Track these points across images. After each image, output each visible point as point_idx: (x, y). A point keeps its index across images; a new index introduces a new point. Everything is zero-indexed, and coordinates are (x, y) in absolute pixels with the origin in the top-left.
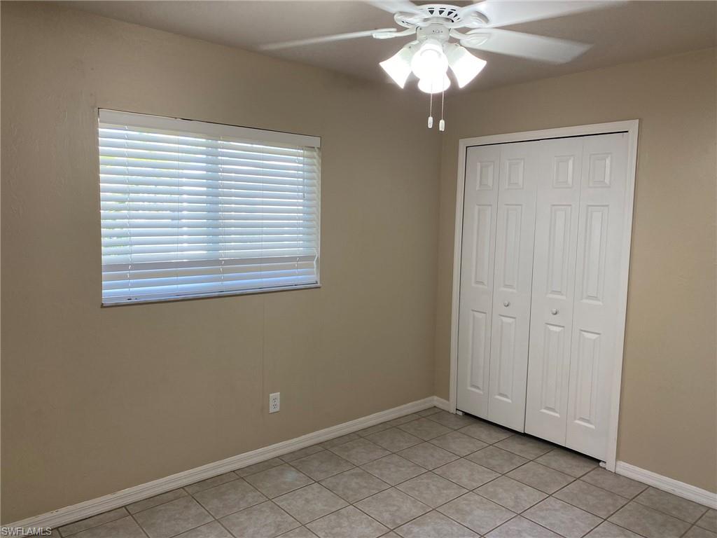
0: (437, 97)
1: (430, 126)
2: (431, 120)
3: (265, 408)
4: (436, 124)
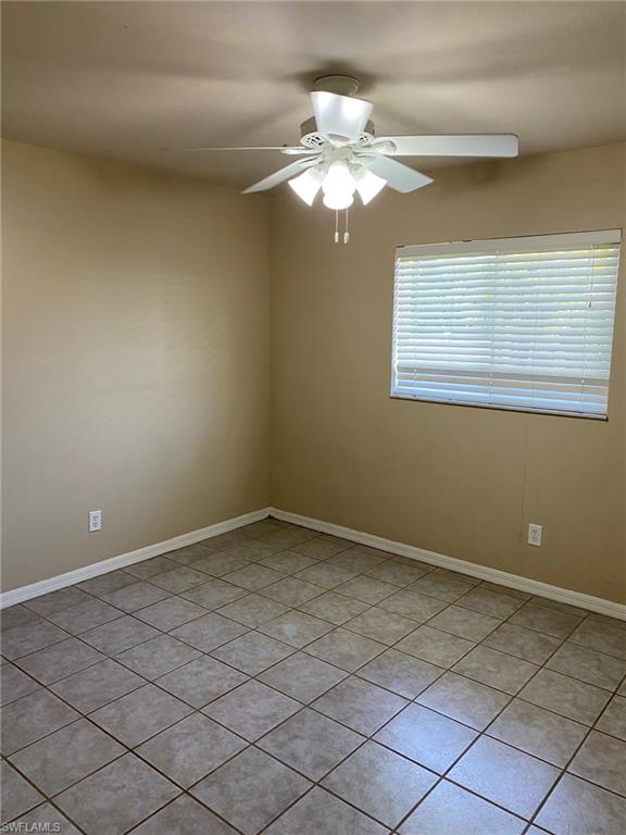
0: (342, 213)
1: (337, 241)
2: (337, 234)
3: (523, 535)
4: (341, 237)
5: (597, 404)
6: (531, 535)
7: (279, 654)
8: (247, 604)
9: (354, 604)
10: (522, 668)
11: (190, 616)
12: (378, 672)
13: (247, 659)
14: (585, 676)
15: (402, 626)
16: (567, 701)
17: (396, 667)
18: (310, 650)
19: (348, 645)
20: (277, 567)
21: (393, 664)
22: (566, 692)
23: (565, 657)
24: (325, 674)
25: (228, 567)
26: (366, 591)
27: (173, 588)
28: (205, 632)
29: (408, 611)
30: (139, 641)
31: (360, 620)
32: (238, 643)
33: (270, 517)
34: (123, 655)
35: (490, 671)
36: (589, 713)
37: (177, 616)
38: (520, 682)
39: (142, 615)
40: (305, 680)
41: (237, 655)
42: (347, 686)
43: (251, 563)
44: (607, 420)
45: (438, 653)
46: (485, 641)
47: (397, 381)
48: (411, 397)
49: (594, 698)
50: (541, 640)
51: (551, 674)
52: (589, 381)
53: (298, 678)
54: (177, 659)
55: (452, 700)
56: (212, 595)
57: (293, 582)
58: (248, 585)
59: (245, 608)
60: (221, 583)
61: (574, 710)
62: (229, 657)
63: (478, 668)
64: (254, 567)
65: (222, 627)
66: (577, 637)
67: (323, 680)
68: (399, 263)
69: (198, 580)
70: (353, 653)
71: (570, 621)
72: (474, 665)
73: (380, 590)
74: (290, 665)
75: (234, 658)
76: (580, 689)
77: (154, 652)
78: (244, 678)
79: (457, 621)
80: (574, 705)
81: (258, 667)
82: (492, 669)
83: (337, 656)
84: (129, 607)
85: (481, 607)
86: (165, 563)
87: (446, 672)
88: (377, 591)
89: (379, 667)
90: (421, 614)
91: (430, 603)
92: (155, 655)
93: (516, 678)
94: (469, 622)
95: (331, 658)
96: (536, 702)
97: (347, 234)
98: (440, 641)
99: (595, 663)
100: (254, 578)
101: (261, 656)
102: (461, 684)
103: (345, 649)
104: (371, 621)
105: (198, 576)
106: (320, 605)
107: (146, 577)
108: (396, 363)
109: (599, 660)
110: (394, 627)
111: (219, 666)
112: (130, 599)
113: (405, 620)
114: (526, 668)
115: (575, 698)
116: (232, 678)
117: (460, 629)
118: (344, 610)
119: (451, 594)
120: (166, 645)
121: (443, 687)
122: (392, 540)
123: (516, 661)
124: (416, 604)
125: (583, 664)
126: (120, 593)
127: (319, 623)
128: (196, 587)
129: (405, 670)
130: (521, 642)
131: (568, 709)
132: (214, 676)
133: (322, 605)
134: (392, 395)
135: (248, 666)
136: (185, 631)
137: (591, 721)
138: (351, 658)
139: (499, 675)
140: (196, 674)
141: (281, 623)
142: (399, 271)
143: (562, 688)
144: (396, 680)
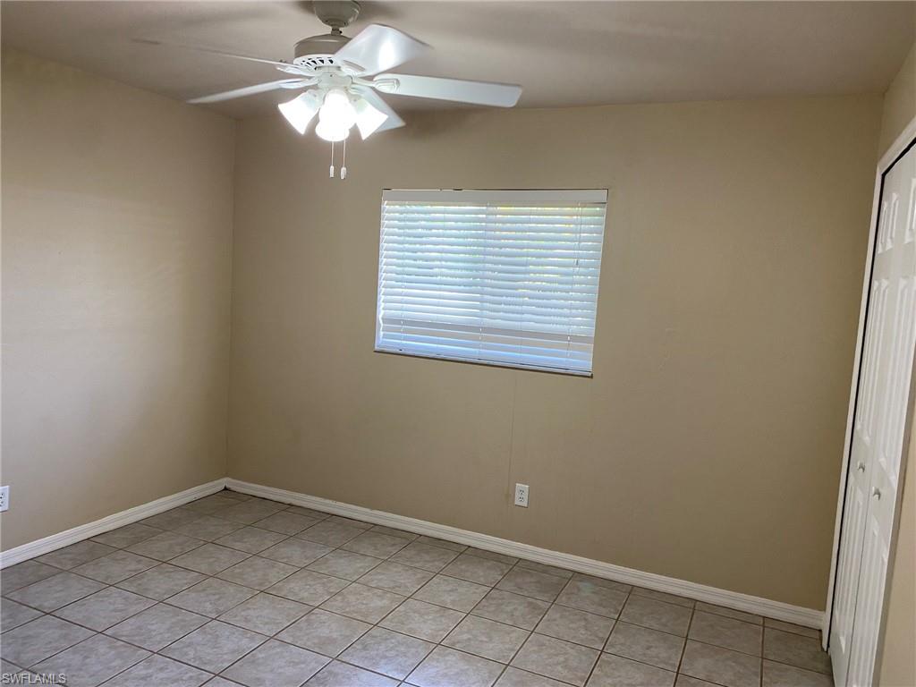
0: (339, 145)
1: (332, 175)
2: (332, 168)
3: (510, 496)
4: (337, 172)
5: (582, 361)
6: (517, 495)
7: (246, 644)
8: (204, 590)
9: (332, 581)
10: (514, 635)
11: (133, 610)
12: (364, 653)
13: (209, 654)
14: (575, 637)
15: (386, 602)
16: (558, 664)
17: (382, 647)
18: (283, 636)
19: (328, 627)
20: (238, 545)
21: (379, 643)
22: (557, 655)
23: (555, 620)
24: (303, 663)
25: (178, 549)
26: (345, 566)
27: (108, 577)
28: (153, 627)
29: (392, 585)
30: (65, 644)
31: (339, 598)
32: (196, 637)
33: (226, 489)
34: (42, 665)
35: (482, 641)
36: (579, 674)
37: (115, 610)
38: (513, 650)
39: (66, 613)
40: (280, 670)
41: (195, 649)
42: (330, 673)
43: (207, 542)
44: (592, 377)
45: (427, 627)
46: (475, 610)
47: (382, 333)
48: (398, 351)
49: (584, 658)
50: (530, 604)
51: (542, 638)
52: (575, 338)
53: (272, 671)
54: (117, 662)
55: (445, 675)
56: (160, 583)
57: (259, 562)
58: (204, 568)
59: (202, 594)
60: (170, 568)
61: (565, 673)
62: (186, 654)
63: (469, 639)
64: (211, 548)
65: (174, 620)
66: (564, 599)
67: (302, 669)
68: (386, 206)
69: (140, 566)
70: (335, 635)
71: (557, 583)
72: (465, 636)
73: (360, 565)
74: (260, 656)
75: (192, 654)
76: (571, 651)
77: (86, 657)
78: (206, 676)
79: (445, 591)
80: (565, 667)
81: (222, 662)
82: (485, 639)
83: (316, 641)
84: (48, 604)
85: (468, 574)
86: (94, 548)
87: (437, 646)
88: (359, 565)
89: (365, 648)
90: (407, 587)
91: (415, 575)
92: (88, 661)
93: (507, 646)
94: (457, 592)
95: (309, 643)
96: (529, 668)
97: (343, 170)
98: (428, 614)
99: (583, 623)
100: (211, 560)
101: (225, 650)
102: (452, 657)
103: (324, 632)
104: (352, 598)
105: (139, 562)
106: (292, 585)
107: (69, 567)
108: (381, 314)
109: (586, 620)
110: (378, 603)
111: (173, 666)
112: (48, 594)
113: (388, 595)
114: (518, 634)
115: (566, 660)
116: (191, 677)
117: (448, 599)
118: (320, 589)
119: (437, 563)
120: (102, 648)
121: (434, 663)
122: (372, 509)
123: (507, 628)
124: (400, 576)
125: (571, 626)
126: (34, 589)
127: (293, 605)
128: (137, 575)
129: (392, 649)
130: (509, 609)
131: (560, 671)
132: (168, 679)
133: (295, 586)
134: (376, 348)
135: (210, 662)
136: (126, 629)
137: (582, 680)
138: (332, 641)
139: (491, 645)
140: (144, 678)
141: (249, 609)
142: (385, 215)
143: (552, 651)
144: (383, 661)
